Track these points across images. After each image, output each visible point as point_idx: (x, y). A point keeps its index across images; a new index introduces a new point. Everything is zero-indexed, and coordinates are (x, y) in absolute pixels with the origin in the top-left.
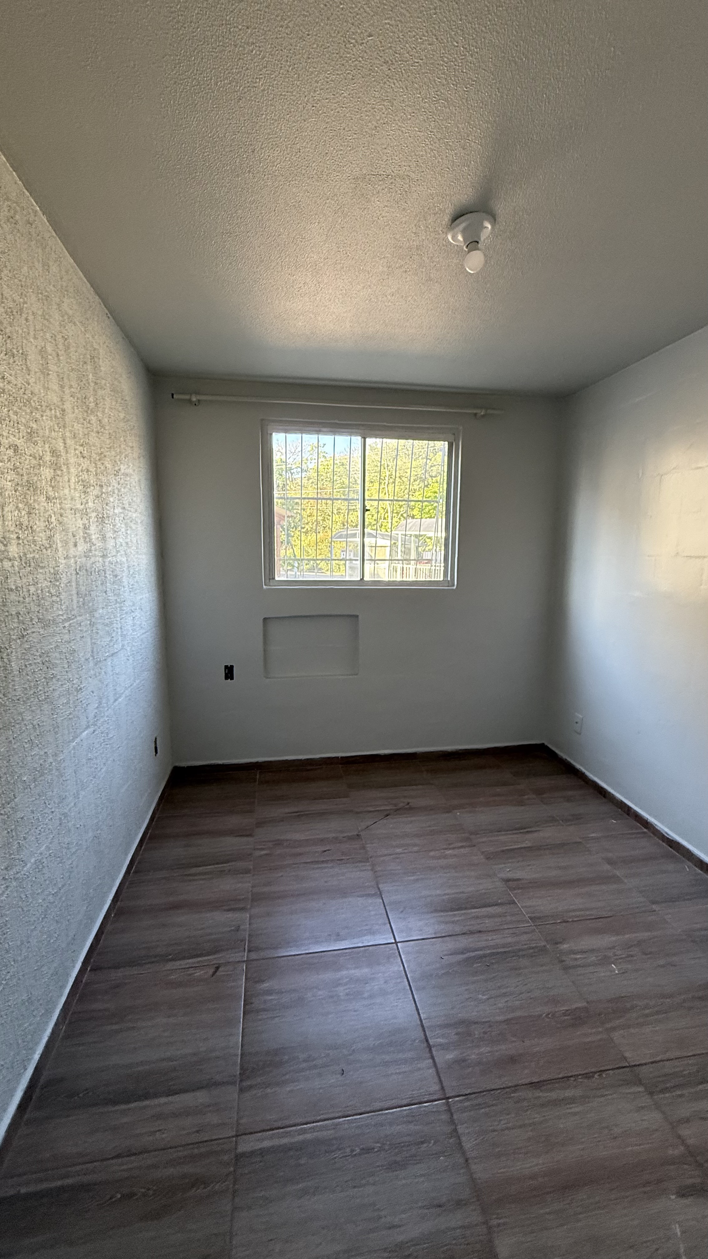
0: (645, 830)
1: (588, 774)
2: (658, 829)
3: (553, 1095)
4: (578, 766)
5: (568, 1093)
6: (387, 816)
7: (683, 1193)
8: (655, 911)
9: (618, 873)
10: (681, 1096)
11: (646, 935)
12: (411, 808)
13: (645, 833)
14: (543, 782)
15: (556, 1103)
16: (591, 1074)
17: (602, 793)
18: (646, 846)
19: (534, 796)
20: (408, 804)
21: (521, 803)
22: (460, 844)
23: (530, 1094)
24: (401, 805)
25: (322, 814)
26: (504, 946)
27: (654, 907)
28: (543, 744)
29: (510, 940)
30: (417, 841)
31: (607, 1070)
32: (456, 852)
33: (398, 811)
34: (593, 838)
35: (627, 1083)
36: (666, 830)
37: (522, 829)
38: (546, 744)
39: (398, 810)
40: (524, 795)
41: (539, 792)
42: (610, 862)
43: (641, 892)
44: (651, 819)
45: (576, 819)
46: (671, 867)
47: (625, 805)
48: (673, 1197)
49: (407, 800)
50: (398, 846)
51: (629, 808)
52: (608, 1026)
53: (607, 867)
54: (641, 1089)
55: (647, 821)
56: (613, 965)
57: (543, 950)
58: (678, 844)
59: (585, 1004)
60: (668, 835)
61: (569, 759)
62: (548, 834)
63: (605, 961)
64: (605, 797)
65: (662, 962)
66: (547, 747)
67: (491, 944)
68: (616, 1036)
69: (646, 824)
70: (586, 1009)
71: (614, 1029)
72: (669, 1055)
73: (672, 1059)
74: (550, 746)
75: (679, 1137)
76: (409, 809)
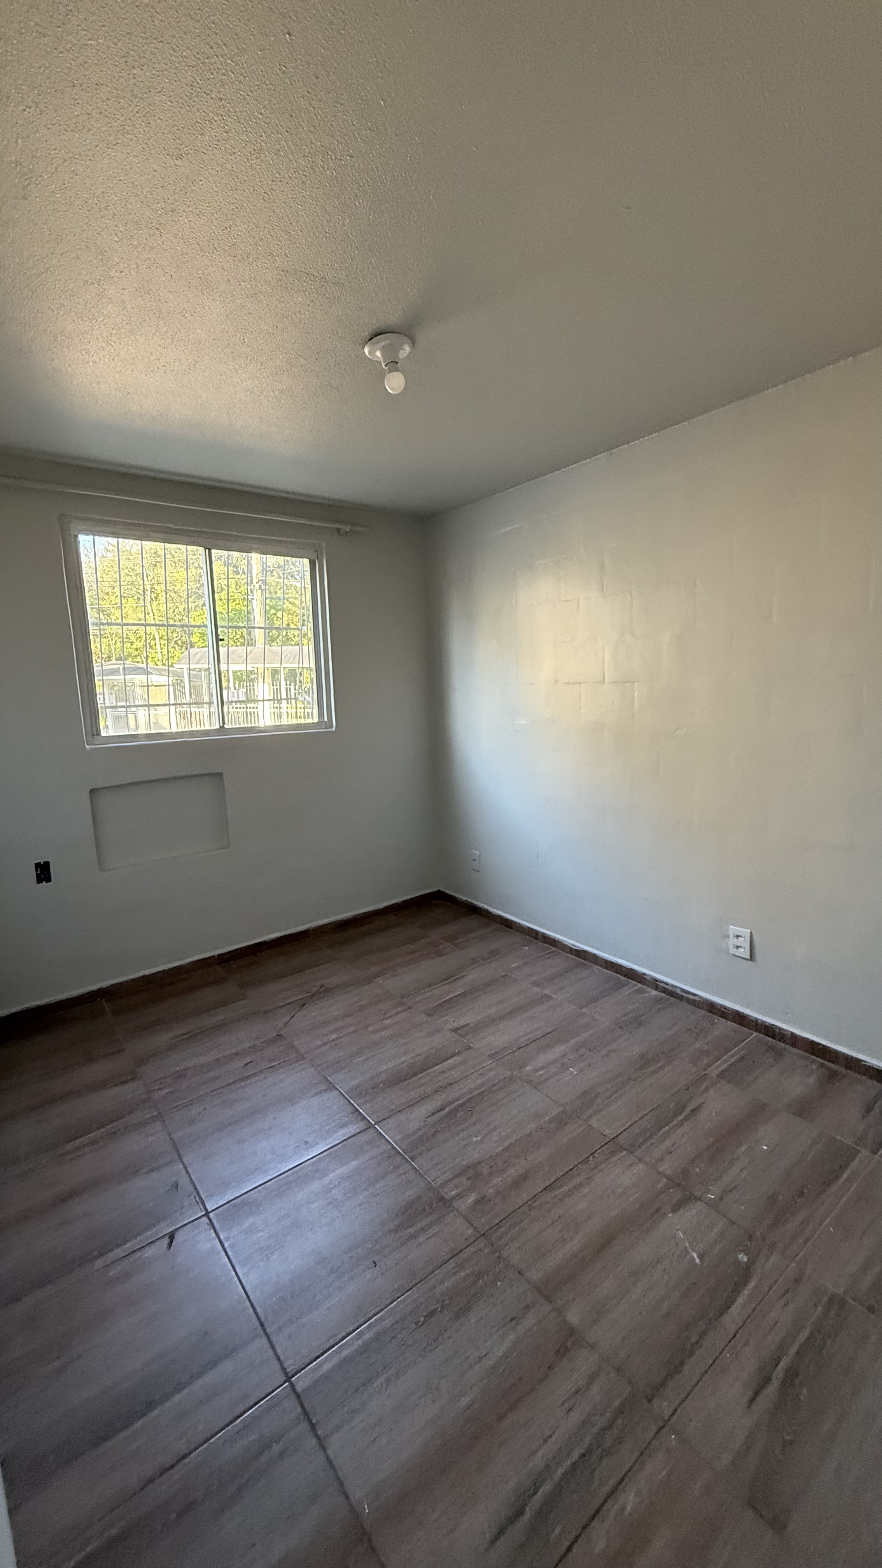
0: (554, 949)
1: (491, 909)
2: (567, 944)
3: (566, 1188)
4: (480, 905)
5: (577, 1181)
6: (304, 1005)
7: (675, 1209)
8: (585, 1014)
9: (547, 992)
10: (651, 1144)
11: (585, 1035)
12: (327, 990)
13: (555, 951)
14: (449, 929)
15: (570, 1193)
16: (586, 1160)
17: (508, 924)
18: (560, 962)
19: (448, 944)
20: (322, 986)
21: (439, 954)
22: (394, 1011)
23: (548, 1196)
24: (314, 990)
25: (221, 1027)
26: (476, 1089)
27: (584, 1010)
28: (439, 891)
29: (479, 1081)
30: (349, 1020)
31: (596, 1151)
32: (395, 1019)
33: (315, 996)
34: (515, 968)
35: (613, 1153)
36: (573, 942)
37: (450, 978)
38: (442, 889)
39: (313, 995)
40: (439, 946)
41: (451, 939)
42: (536, 984)
43: (570, 1002)
44: (558, 936)
45: (494, 955)
46: (585, 973)
47: (532, 930)
48: (671, 1215)
49: (318, 983)
50: (331, 1032)
51: (537, 932)
52: (585, 1117)
53: (536, 989)
54: (624, 1153)
55: (554, 939)
56: (571, 1069)
57: (511, 1079)
58: (585, 952)
59: (561, 1109)
60: (574, 946)
61: (470, 900)
62: (475, 975)
63: (564, 1067)
64: (511, 928)
65: (604, 1052)
66: (443, 893)
67: (465, 1091)
68: (594, 1122)
69: (553, 942)
70: (564, 1112)
71: (591, 1116)
72: (634, 1119)
73: (637, 1121)
74: (447, 891)
75: (660, 1173)
76: (324, 992)
